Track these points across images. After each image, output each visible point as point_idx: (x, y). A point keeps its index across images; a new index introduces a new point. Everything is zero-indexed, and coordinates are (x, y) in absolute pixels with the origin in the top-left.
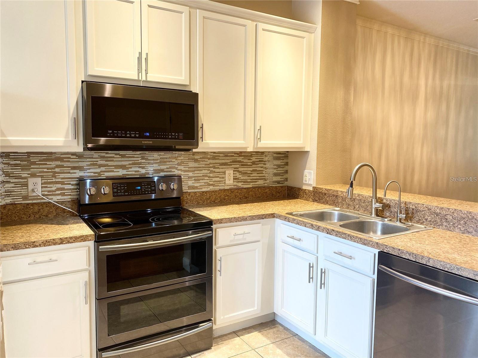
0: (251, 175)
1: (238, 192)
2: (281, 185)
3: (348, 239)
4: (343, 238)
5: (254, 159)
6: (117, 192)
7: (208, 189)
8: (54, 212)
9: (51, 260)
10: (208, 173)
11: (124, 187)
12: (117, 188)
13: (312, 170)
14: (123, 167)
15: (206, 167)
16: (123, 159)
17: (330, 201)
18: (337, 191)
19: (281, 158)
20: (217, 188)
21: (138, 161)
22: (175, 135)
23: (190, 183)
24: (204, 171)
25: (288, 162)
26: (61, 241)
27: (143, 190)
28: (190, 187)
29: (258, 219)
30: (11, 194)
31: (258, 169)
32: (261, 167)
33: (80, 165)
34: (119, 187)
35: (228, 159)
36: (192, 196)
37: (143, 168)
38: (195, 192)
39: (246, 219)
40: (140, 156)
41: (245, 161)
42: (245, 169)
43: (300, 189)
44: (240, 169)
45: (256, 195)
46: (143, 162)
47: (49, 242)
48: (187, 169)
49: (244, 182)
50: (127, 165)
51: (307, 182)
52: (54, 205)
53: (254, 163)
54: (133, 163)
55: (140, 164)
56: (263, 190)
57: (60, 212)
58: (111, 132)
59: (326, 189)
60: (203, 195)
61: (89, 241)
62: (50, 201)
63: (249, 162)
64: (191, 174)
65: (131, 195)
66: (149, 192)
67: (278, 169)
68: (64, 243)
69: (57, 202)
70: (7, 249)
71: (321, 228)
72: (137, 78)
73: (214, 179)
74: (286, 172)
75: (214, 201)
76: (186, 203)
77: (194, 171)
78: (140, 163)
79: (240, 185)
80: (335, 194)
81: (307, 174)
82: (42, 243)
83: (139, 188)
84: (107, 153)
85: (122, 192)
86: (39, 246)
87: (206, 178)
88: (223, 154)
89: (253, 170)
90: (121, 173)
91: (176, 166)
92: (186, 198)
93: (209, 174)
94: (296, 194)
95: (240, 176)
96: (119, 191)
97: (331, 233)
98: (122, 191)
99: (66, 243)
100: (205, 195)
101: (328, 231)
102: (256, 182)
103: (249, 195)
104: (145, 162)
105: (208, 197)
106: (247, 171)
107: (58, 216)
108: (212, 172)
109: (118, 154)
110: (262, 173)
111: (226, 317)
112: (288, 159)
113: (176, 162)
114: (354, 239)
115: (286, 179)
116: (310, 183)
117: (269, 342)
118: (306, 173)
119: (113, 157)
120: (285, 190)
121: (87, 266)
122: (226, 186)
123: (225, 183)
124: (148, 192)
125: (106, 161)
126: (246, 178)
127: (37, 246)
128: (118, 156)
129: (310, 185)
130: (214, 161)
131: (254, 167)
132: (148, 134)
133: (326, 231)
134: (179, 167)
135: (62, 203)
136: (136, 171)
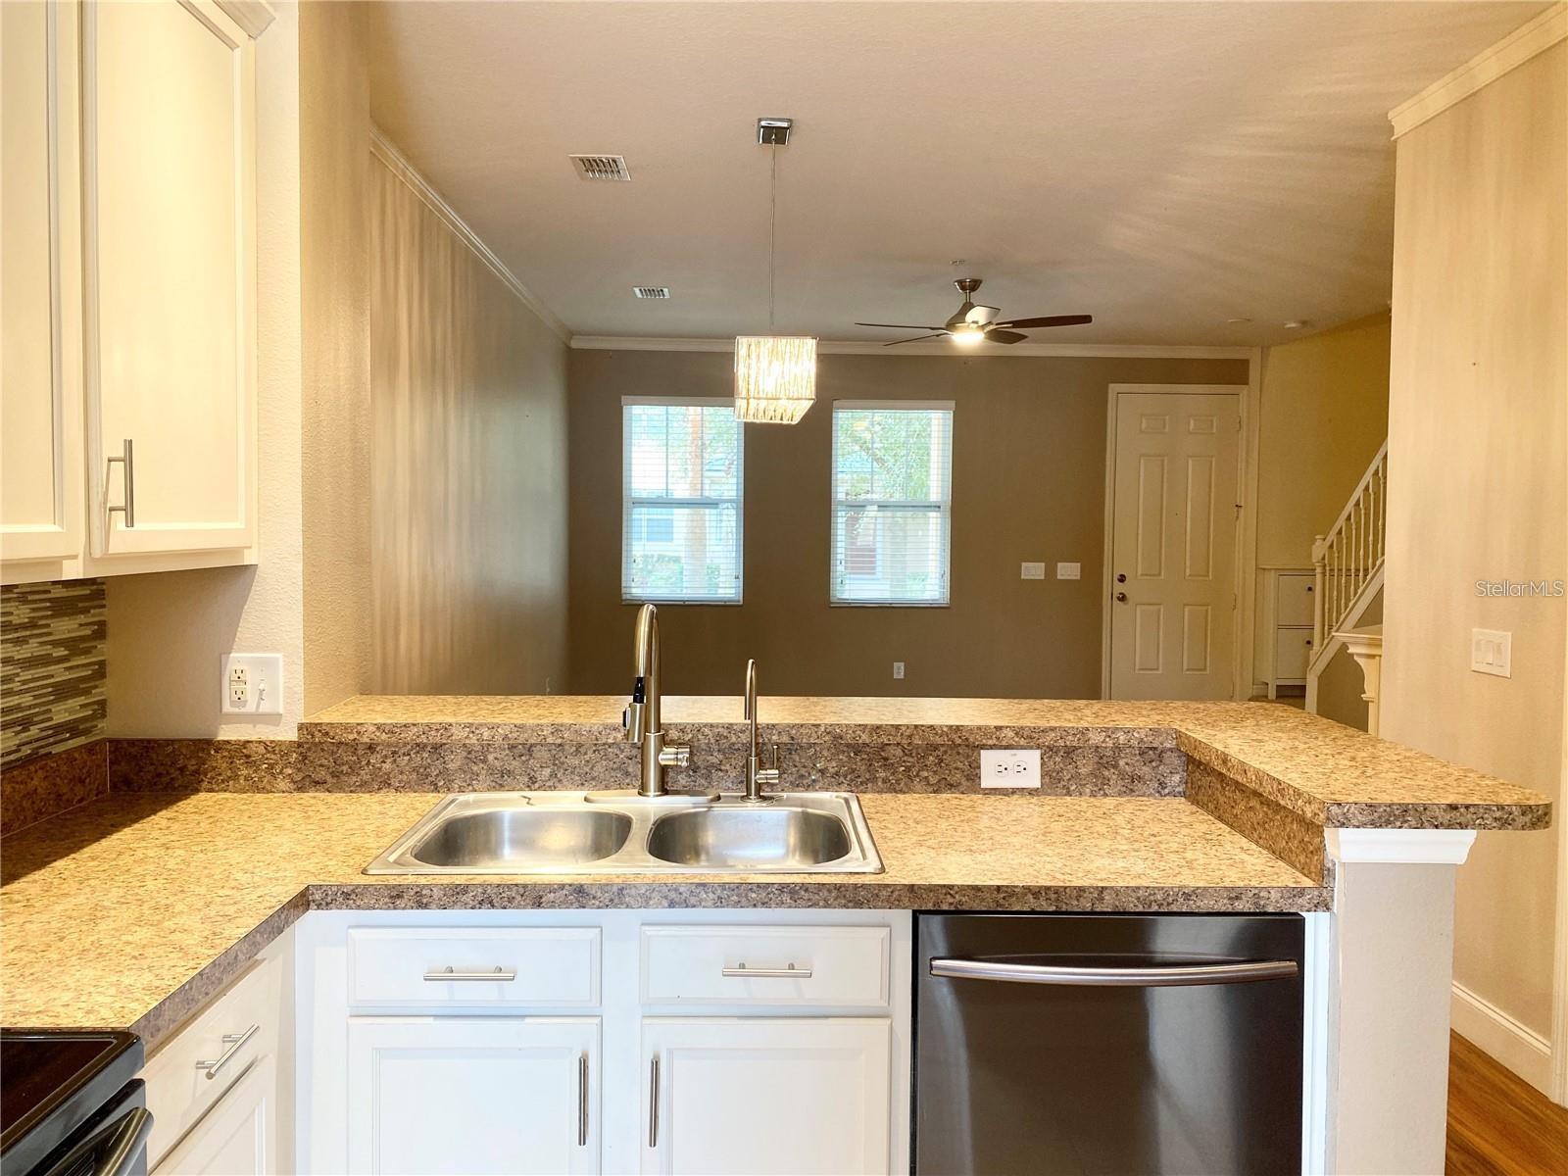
2: (83, 741)
3: (781, 904)
4: (755, 906)
13: (276, 650)
17: (402, 773)
18: (447, 727)
19: (80, 605)
43: (205, 746)
51: (249, 709)
56: (22, 783)
59: (379, 727)
67: (69, 660)
71: (633, 892)
74: (101, 671)
80: (435, 738)
81: (245, 668)
94: (182, 770)
97: (693, 900)
101: (673, 895)
112: (104, 606)
114: (806, 896)
115: (102, 709)
116: (265, 708)
118: (239, 668)
120: (104, 764)
129: (274, 719)
133: (666, 897)
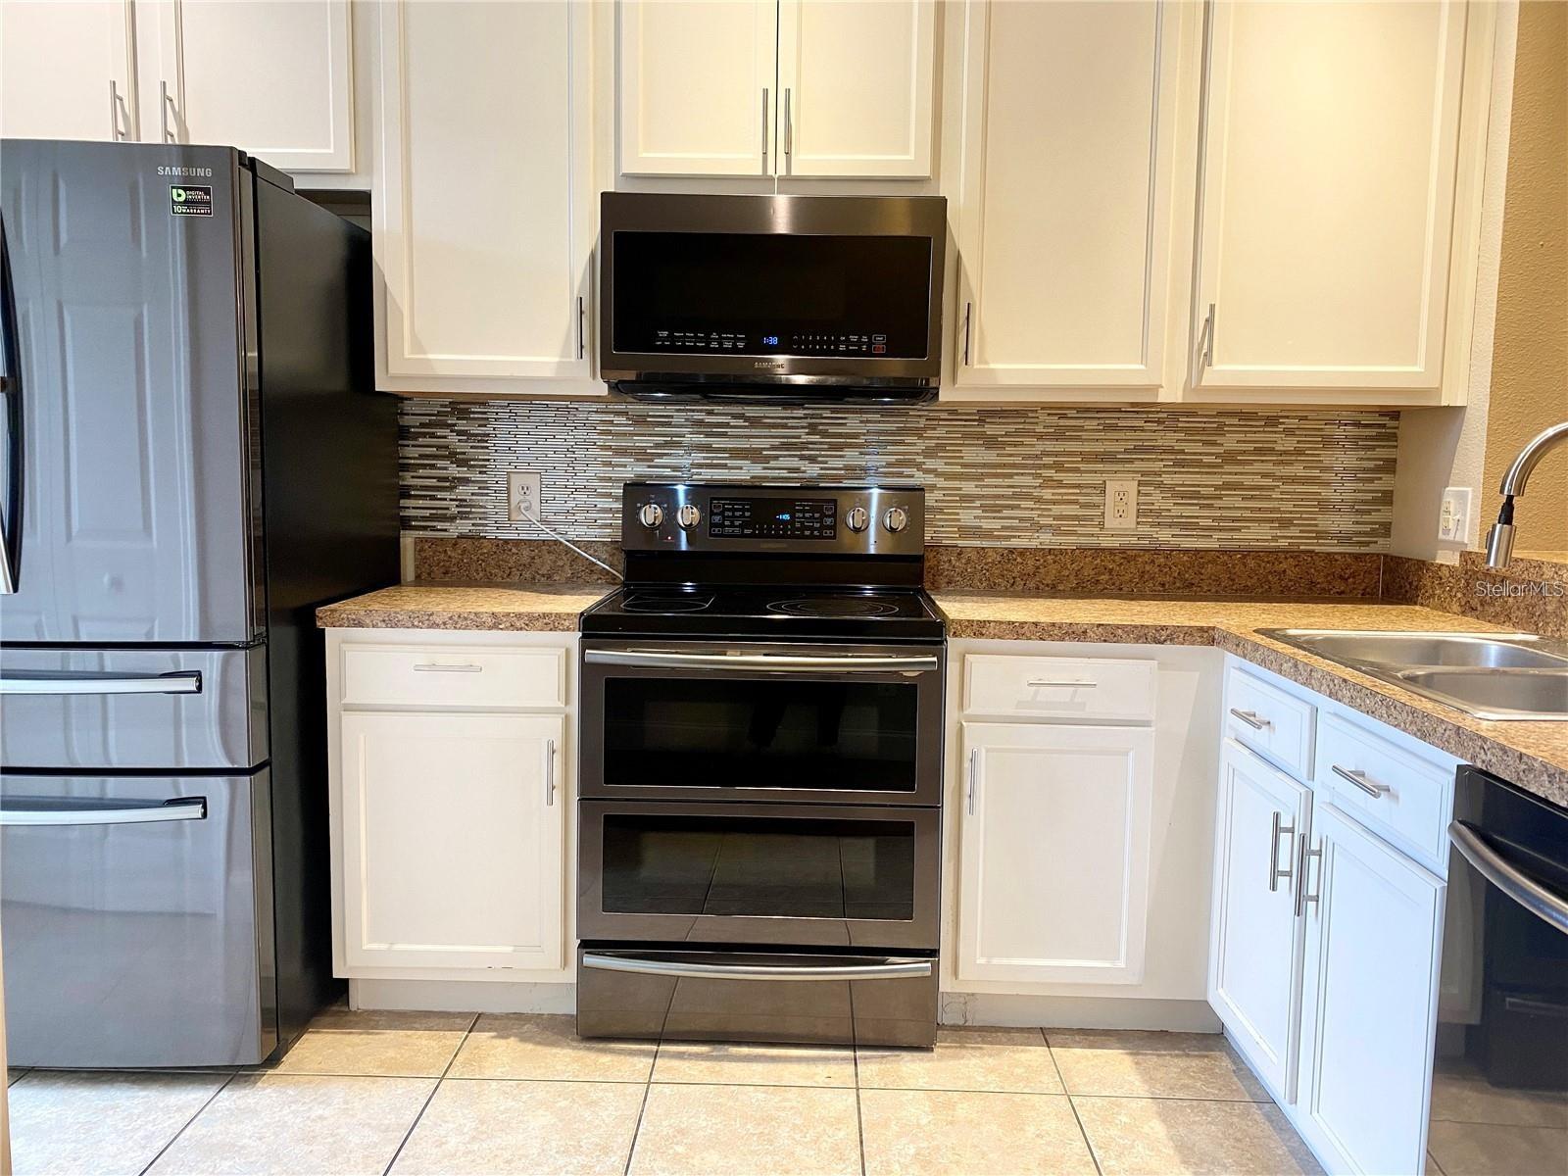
0: (1217, 503)
1: (1153, 561)
2: (1355, 550)
5: (1230, 442)
6: (722, 526)
7: (1034, 544)
8: (567, 568)
9: (469, 668)
10: (1035, 487)
11: (743, 510)
12: (722, 513)
13: (1470, 485)
14: (754, 455)
15: (1024, 467)
16: (754, 432)
17: (1518, 609)
20: (1068, 542)
21: (799, 437)
22: (859, 343)
23: (968, 517)
24: (1017, 481)
25: (1395, 460)
26: (494, 620)
27: (798, 525)
28: (965, 531)
29: (1137, 640)
30: (471, 512)
31: (1248, 481)
32: (1264, 476)
33: (637, 444)
34: (729, 510)
35: (1117, 440)
36: (969, 560)
37: (812, 459)
38: (983, 548)
39: (1085, 632)
40: (804, 422)
41: (1188, 447)
42: (1189, 479)
43: (1422, 565)
44: (1167, 479)
45: (1233, 580)
46: (812, 443)
47: (466, 619)
48: (958, 469)
49: (1184, 526)
50: (765, 449)
51: (1451, 537)
52: (568, 550)
53: (1230, 458)
54: (783, 444)
55: (803, 449)
57: (583, 571)
58: (665, 333)
60: (1009, 560)
61: (563, 630)
62: (558, 537)
63: (1209, 455)
64: (969, 488)
65: (761, 536)
66: (816, 533)
68: (501, 627)
69: (574, 543)
70: (372, 621)
72: (759, 172)
73: (1056, 510)
74: (1387, 498)
75: (1054, 587)
76: (948, 583)
77: (981, 477)
78: (804, 446)
79: (1165, 536)
81: (1452, 501)
82: (451, 618)
83: (786, 517)
84: (710, 413)
85: (736, 527)
86: (442, 626)
87: (1024, 504)
88: (1095, 422)
89: (1227, 486)
90: (745, 472)
91: (920, 459)
92: (946, 566)
93: (1038, 490)
94: (1411, 584)
95: (1169, 504)
96: (727, 523)
98: (737, 523)
99: (507, 628)
100: (1019, 560)
102: (1238, 529)
103: (1202, 577)
104: (821, 443)
105: (1030, 569)
106: (1199, 486)
107: (575, 579)
108: (1048, 483)
109: (741, 416)
110: (1269, 499)
111: (995, 961)
112: (1396, 447)
113: (921, 445)
114: (1395, 714)
115: (1386, 529)
116: (1456, 537)
117: (1143, 1092)
118: (1448, 500)
119: (727, 425)
120: (1375, 572)
121: (559, 700)
122: (1107, 536)
123: (1102, 526)
124: (812, 533)
125: (707, 435)
126: (1195, 511)
127: (438, 625)
128: (740, 422)
129: (1455, 546)
130: (1059, 447)
131: (1230, 474)
132: (774, 341)
134: (930, 464)
135: (588, 545)
136: (790, 470)
